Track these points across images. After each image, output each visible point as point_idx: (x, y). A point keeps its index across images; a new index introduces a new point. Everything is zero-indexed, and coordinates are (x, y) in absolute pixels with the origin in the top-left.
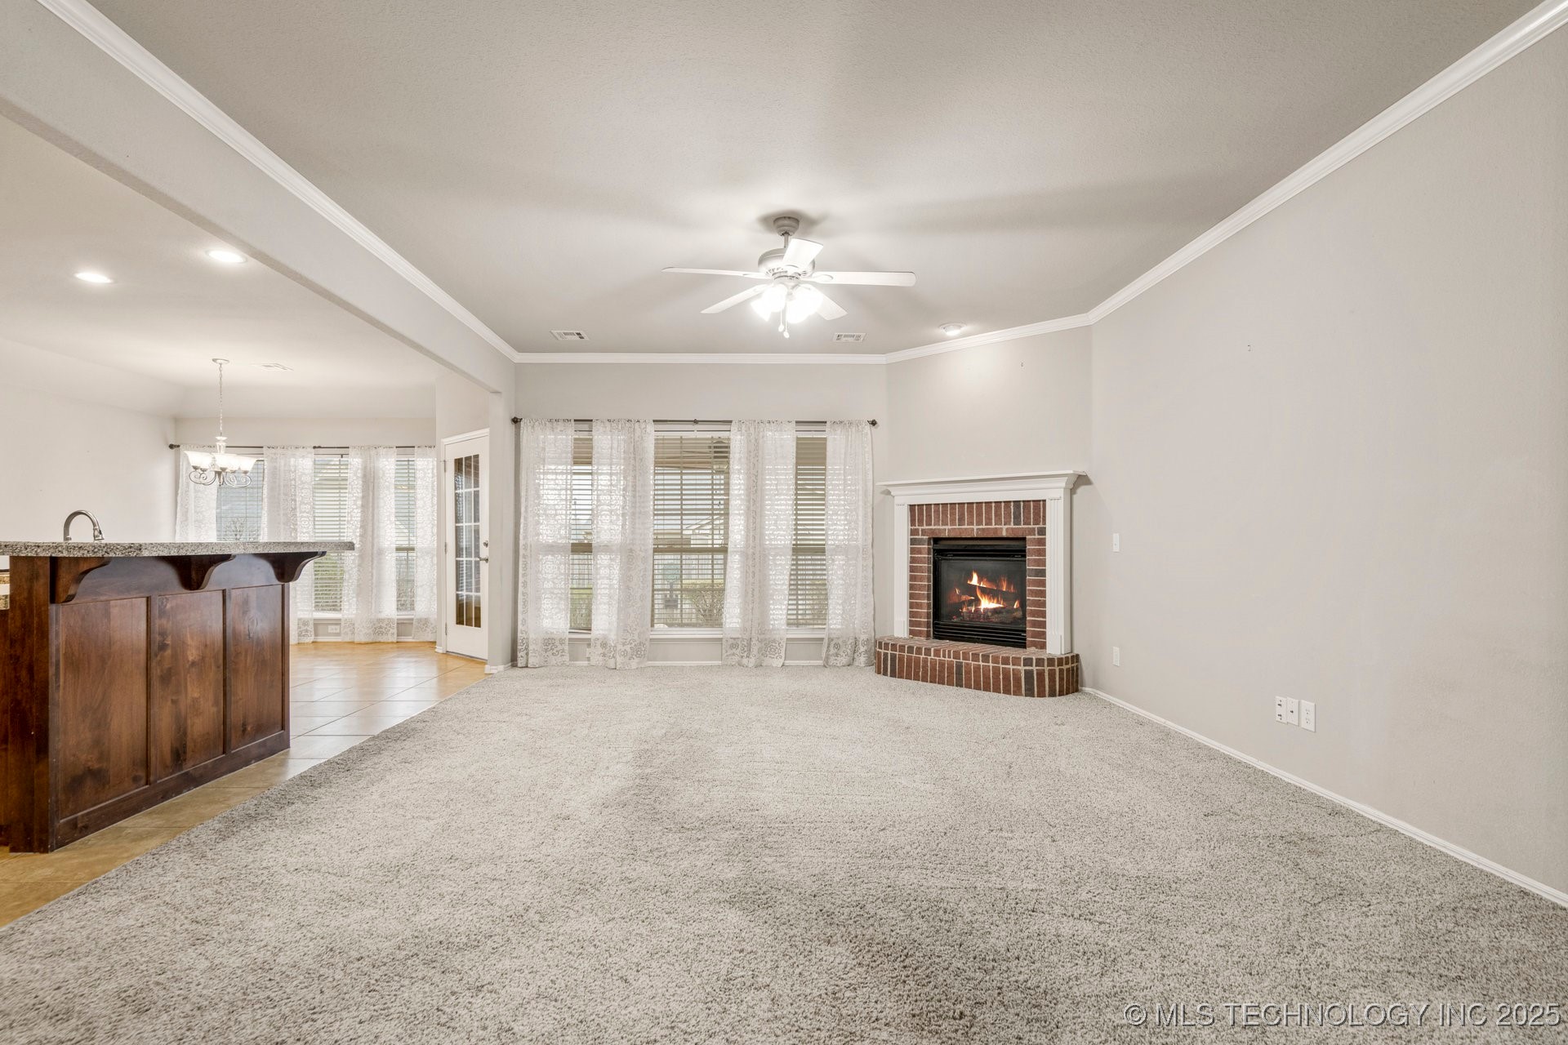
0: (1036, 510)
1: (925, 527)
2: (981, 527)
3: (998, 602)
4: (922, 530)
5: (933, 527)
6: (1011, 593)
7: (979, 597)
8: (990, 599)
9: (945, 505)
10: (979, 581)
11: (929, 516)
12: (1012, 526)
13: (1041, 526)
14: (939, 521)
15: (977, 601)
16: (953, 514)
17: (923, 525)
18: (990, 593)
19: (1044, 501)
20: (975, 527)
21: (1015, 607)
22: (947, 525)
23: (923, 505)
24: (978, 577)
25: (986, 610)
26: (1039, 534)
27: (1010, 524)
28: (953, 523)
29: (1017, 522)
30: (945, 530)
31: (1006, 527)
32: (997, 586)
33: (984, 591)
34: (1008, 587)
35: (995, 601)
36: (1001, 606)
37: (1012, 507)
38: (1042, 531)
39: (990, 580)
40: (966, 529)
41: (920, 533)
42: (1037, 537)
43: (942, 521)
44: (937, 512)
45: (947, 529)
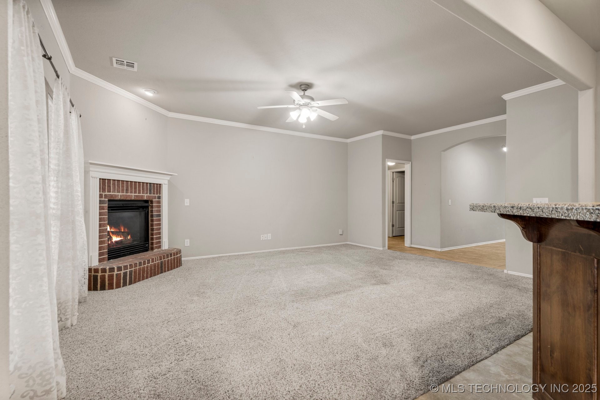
0: (157, 188)
1: (107, 193)
2: (136, 194)
3: (121, 237)
4: (105, 195)
5: (111, 193)
6: (126, 232)
7: (112, 236)
8: (116, 236)
9: (118, 181)
10: (110, 229)
11: (109, 186)
12: (148, 195)
13: (158, 195)
14: (115, 190)
15: (110, 238)
16: (123, 187)
17: (105, 192)
18: (116, 234)
19: (160, 184)
20: (133, 194)
21: (129, 238)
22: (120, 192)
23: (105, 179)
24: (109, 226)
25: (116, 242)
26: (158, 199)
27: (148, 194)
28: (123, 192)
29: (150, 193)
30: (118, 195)
31: (146, 195)
32: (119, 230)
33: (113, 233)
34: (124, 229)
35: (119, 237)
36: (122, 239)
37: (148, 186)
38: (159, 197)
39: (115, 227)
40: (129, 195)
41: (104, 196)
42: (157, 200)
43: (117, 190)
44: (114, 184)
45: (119, 195)
